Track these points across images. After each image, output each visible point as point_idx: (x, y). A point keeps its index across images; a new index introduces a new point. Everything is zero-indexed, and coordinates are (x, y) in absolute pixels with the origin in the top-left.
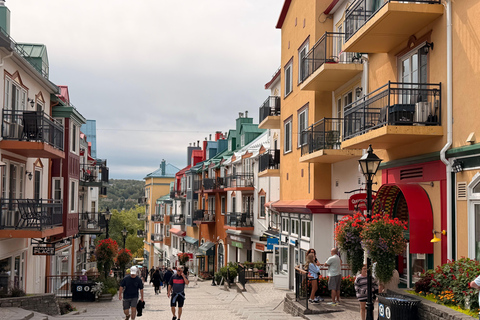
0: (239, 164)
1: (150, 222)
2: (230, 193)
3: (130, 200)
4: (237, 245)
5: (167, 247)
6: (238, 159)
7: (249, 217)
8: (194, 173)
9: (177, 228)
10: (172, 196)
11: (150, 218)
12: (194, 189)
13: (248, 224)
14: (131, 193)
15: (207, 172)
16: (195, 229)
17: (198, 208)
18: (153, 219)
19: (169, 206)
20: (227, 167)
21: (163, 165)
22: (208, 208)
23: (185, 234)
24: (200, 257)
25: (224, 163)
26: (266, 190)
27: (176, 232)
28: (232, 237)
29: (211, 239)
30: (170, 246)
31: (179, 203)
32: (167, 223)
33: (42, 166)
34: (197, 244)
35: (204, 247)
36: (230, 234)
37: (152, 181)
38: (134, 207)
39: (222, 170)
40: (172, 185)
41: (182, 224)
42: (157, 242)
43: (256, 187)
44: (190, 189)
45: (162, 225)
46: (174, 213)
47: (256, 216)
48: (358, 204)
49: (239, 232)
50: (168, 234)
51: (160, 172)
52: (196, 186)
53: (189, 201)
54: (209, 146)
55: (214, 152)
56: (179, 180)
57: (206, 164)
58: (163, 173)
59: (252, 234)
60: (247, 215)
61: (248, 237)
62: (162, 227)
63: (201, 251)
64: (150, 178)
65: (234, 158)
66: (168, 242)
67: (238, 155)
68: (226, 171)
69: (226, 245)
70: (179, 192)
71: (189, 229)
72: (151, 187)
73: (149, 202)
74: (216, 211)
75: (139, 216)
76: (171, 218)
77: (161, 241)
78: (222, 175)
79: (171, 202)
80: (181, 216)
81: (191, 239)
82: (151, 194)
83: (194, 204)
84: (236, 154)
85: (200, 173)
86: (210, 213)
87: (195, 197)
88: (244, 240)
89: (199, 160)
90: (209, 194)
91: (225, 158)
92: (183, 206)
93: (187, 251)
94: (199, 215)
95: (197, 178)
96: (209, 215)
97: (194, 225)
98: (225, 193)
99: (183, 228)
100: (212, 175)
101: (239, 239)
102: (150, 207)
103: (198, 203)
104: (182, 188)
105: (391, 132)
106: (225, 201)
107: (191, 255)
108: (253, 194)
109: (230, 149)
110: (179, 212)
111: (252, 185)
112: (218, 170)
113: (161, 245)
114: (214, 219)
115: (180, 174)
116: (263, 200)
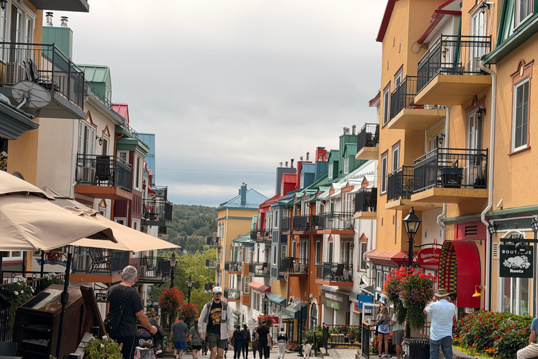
0: (339, 199)
1: (224, 273)
2: (326, 237)
3: (194, 237)
4: (333, 305)
5: (245, 308)
6: (337, 193)
7: (348, 269)
8: (282, 206)
9: (259, 282)
10: (254, 236)
11: (222, 266)
12: (282, 229)
13: (346, 278)
14: (197, 226)
15: (299, 206)
16: (283, 284)
17: (287, 255)
18: (227, 267)
19: (248, 250)
20: (324, 202)
21: (243, 191)
22: (300, 255)
23: (269, 290)
24: (288, 322)
25: (320, 197)
26: (368, 235)
27: (257, 286)
28: (328, 295)
29: (303, 298)
30: (249, 306)
31: (262, 246)
32: (246, 274)
33: (106, 205)
34: (284, 304)
35: (293, 308)
36: (325, 291)
37: (227, 213)
38: (202, 249)
39: (318, 204)
40: (254, 220)
41: (266, 276)
42: (232, 300)
43: (356, 231)
44: (276, 228)
45: (239, 276)
46: (255, 260)
47: (355, 268)
48: (426, 258)
49: (335, 288)
50: (248, 289)
51: (239, 201)
52: (284, 224)
53: (275, 245)
54: (304, 171)
55: (310, 179)
56: (263, 215)
57: (299, 195)
58: (243, 202)
59: (350, 292)
60: (345, 266)
61: (345, 295)
62: (239, 280)
63: (288, 313)
64: (224, 209)
65: (332, 190)
66: (247, 301)
67: (337, 186)
68: (322, 207)
69: (320, 305)
70: (262, 231)
71: (275, 283)
72: (226, 222)
73: (223, 243)
74: (309, 260)
75: (208, 263)
76: (251, 268)
77: (238, 299)
78: (317, 212)
79: (252, 245)
80: (265, 265)
81: (277, 297)
82: (224, 232)
83: (282, 249)
84: (335, 186)
85: (290, 207)
86: (301, 262)
87: (283, 239)
88: (341, 299)
89: (291, 187)
90: (301, 236)
91: (321, 189)
92: (267, 250)
93: (271, 314)
94: (287, 264)
95: (287, 214)
96: (299, 264)
97: (281, 277)
98: (321, 237)
99: (267, 282)
100: (306, 211)
101: (335, 297)
102: (224, 250)
103: (287, 247)
104: (267, 227)
105: (438, 194)
106: (320, 246)
107: (277, 319)
108: (353, 239)
109: (331, 177)
110: (262, 259)
111: (352, 228)
112: (312, 204)
113: (238, 305)
114: (306, 270)
115: (265, 207)
116: (364, 247)
